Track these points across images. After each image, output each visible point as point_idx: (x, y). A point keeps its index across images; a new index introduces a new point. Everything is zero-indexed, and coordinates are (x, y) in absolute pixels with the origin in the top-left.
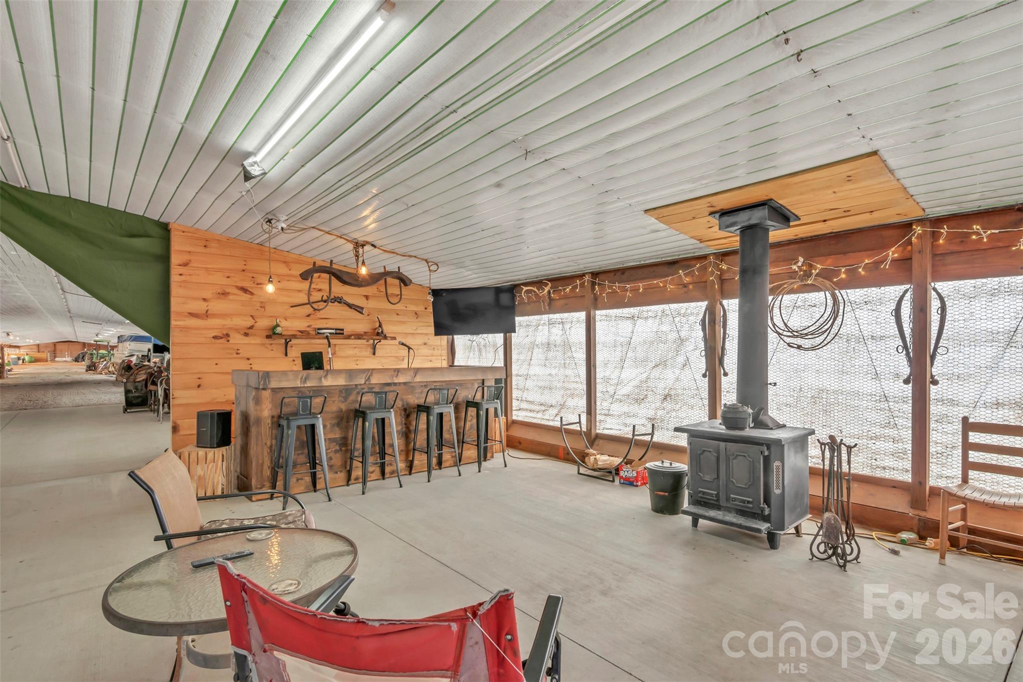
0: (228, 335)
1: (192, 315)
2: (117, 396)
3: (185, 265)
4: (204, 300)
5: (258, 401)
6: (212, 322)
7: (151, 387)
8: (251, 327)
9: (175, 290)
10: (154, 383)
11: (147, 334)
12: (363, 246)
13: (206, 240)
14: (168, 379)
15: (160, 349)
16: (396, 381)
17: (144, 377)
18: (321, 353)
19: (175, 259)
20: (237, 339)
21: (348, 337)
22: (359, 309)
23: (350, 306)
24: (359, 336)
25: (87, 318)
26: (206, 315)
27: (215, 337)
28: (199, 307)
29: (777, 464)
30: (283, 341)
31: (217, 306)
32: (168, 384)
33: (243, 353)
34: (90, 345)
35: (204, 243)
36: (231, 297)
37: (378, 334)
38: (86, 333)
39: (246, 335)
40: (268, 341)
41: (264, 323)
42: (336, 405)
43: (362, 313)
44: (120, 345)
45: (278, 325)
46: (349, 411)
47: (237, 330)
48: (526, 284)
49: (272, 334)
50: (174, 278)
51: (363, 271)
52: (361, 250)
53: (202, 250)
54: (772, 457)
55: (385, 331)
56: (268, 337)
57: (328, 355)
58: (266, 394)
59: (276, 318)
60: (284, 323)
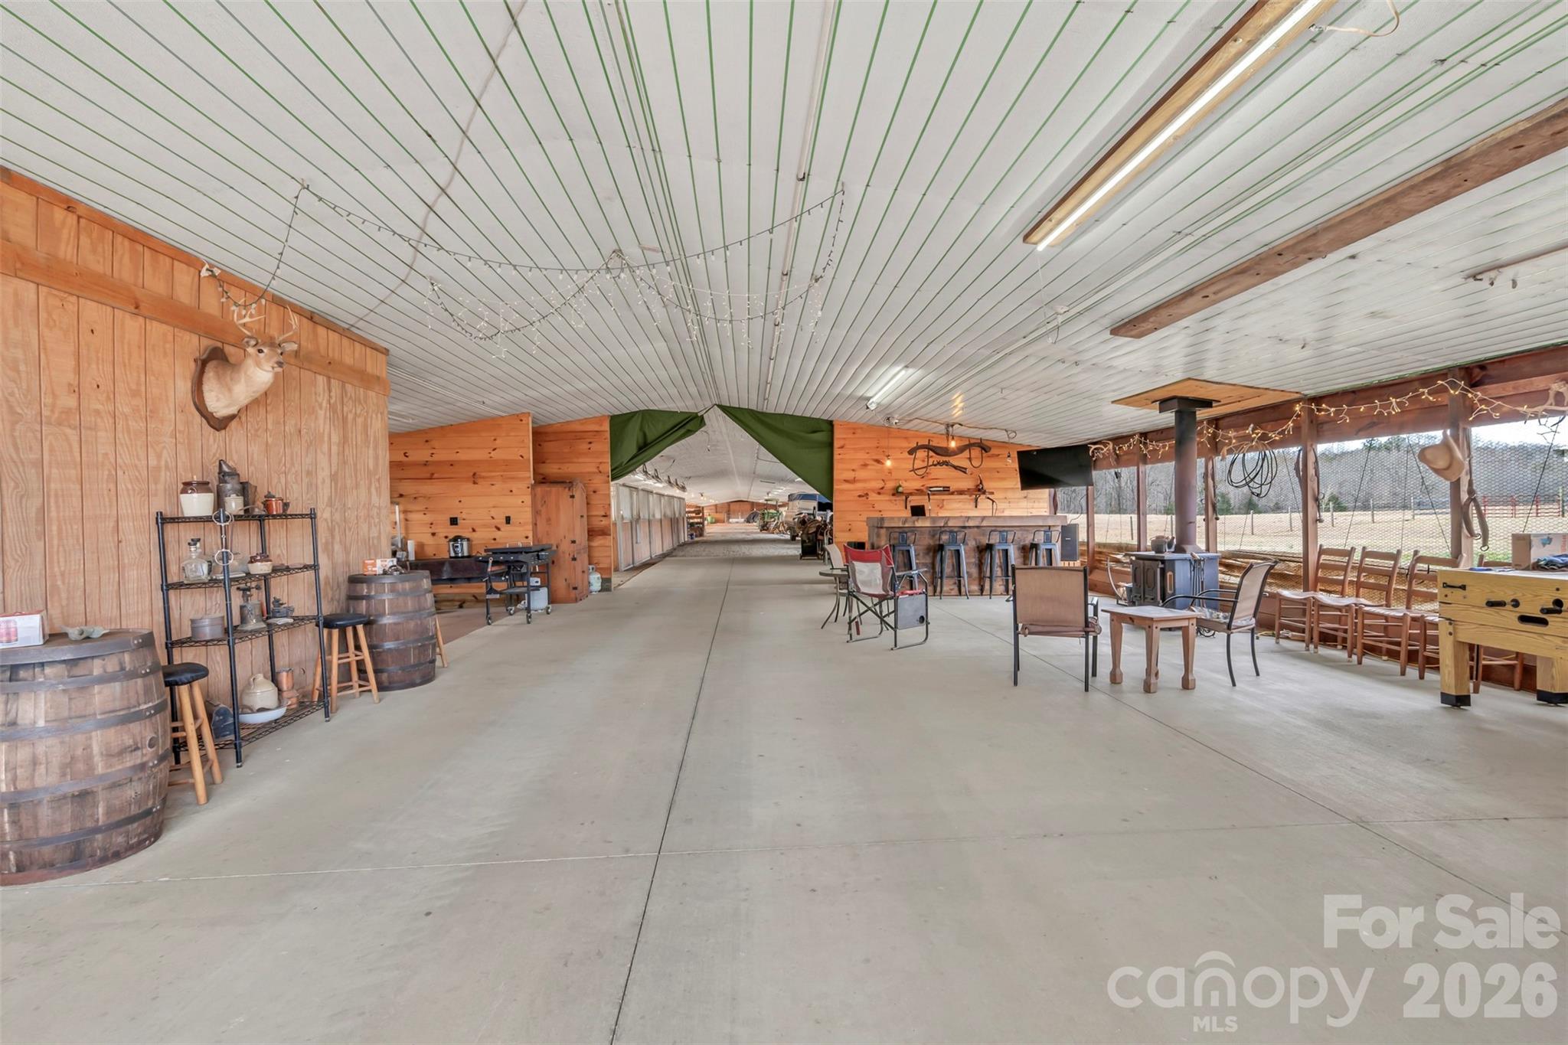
0: (867, 494)
1: (846, 481)
2: (795, 550)
3: (842, 447)
4: (853, 470)
5: (878, 535)
6: (859, 485)
7: (820, 537)
8: (882, 488)
9: (837, 466)
10: (822, 534)
11: (816, 492)
12: (952, 426)
13: (854, 429)
14: (832, 530)
15: (823, 507)
16: (967, 525)
17: (814, 530)
18: (923, 506)
19: (836, 444)
20: (873, 497)
21: (952, 493)
22: (963, 470)
23: (955, 467)
24: (961, 492)
25: (766, 478)
26: (854, 481)
27: (860, 496)
28: (850, 475)
29: (1169, 574)
30: (904, 498)
31: (862, 474)
32: (831, 534)
33: (877, 507)
34: (758, 504)
35: (852, 431)
36: (869, 467)
37: (979, 490)
38: (759, 493)
39: (879, 493)
40: (894, 498)
41: (890, 485)
42: (927, 541)
43: (965, 473)
44: (791, 503)
45: (900, 486)
46: (934, 546)
47: (873, 491)
48: (1095, 443)
49: (896, 492)
50: (836, 457)
51: (953, 444)
52: (950, 429)
53: (851, 436)
54: (1167, 568)
55: (985, 488)
56: (893, 495)
57: (928, 507)
58: (883, 531)
59: (899, 480)
60: (905, 484)
